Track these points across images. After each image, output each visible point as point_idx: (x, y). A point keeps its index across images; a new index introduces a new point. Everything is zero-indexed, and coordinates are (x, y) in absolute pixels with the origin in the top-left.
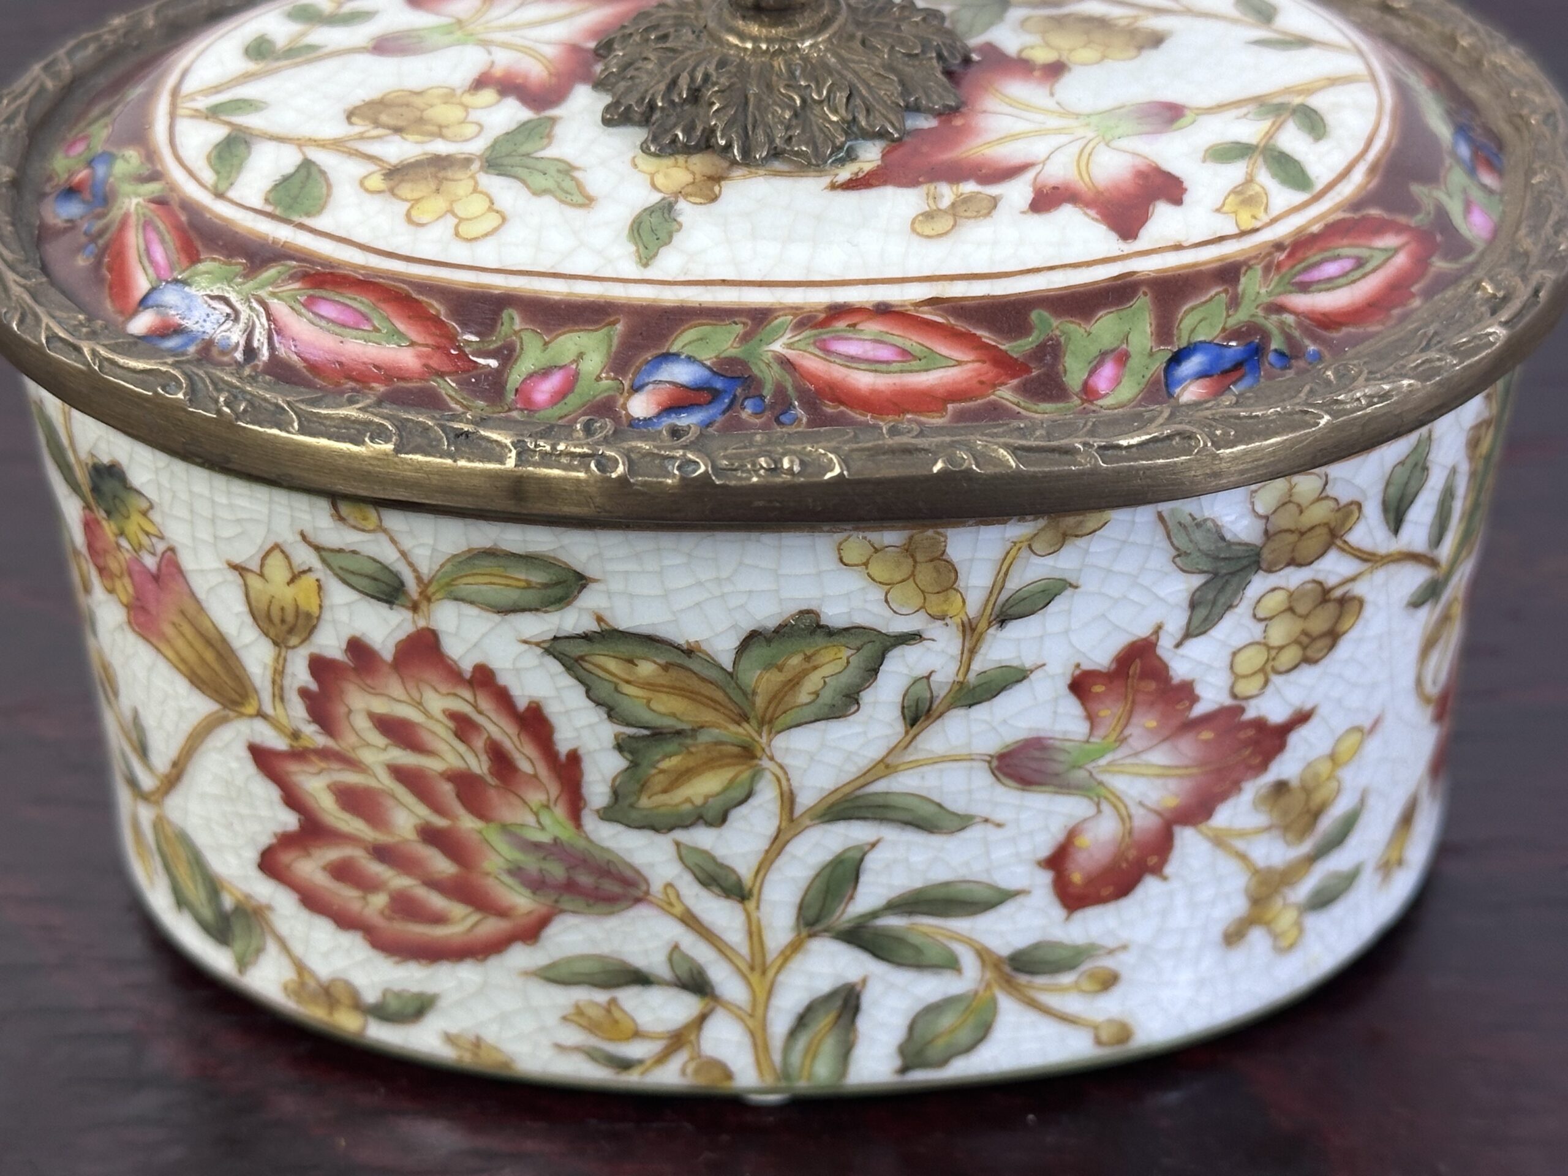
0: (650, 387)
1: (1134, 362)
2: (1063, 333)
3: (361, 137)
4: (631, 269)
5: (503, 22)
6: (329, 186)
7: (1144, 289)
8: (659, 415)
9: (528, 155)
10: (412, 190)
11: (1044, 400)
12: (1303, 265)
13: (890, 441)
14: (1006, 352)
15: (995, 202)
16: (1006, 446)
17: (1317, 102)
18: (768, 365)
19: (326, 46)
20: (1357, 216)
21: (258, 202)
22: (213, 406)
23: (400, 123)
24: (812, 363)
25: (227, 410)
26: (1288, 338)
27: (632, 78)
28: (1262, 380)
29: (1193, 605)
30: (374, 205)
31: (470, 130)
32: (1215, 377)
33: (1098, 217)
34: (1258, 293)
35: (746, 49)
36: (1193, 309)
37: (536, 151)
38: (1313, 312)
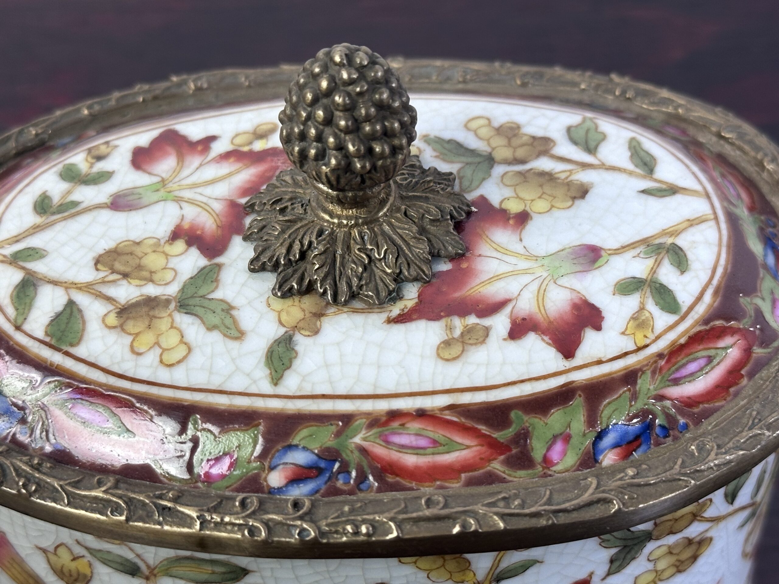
0: (281, 467)
1: (574, 441)
2: (531, 424)
3: (103, 282)
4: (266, 387)
5: (189, 181)
6: (84, 322)
7: (579, 392)
8: (286, 485)
9: (203, 297)
10: (134, 326)
11: (520, 469)
12: (676, 366)
13: (427, 513)
14: (496, 439)
15: (487, 331)
16: (496, 514)
17: (682, 241)
18: (352, 452)
19: (82, 202)
20: (707, 327)
21: (40, 334)
22: (15, 486)
23: (127, 269)
24: (379, 450)
25: (24, 491)
26: (668, 416)
27: (266, 240)
28: (652, 446)
29: (612, 561)
30: (112, 337)
31: (169, 275)
32: (624, 446)
33: (550, 342)
34: (649, 389)
35: (333, 223)
36: (609, 403)
37: (208, 294)
38: (682, 397)
